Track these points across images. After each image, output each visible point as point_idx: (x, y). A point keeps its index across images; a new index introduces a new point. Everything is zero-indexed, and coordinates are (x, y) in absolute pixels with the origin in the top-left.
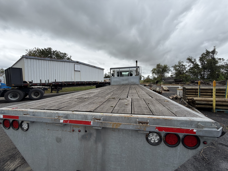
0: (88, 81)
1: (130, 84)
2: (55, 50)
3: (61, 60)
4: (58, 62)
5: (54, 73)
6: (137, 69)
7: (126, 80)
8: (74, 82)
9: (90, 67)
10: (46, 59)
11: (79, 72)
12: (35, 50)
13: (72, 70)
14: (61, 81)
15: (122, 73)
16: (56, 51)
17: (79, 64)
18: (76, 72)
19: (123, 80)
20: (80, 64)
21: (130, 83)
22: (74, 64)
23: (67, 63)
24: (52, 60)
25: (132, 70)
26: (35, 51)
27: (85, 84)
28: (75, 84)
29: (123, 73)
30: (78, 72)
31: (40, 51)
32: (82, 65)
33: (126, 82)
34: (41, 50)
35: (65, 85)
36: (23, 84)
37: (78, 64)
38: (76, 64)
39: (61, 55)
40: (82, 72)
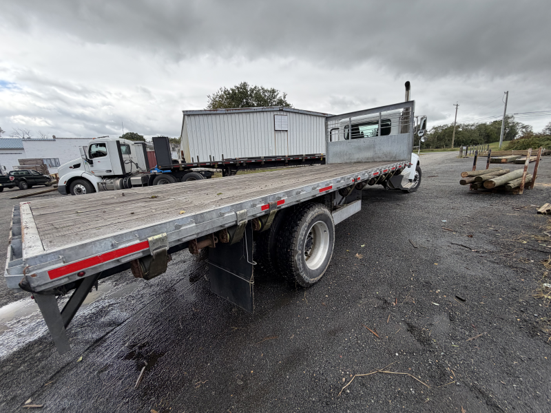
0: (293, 154)
1: (378, 160)
2: (253, 87)
3: (246, 111)
4: (240, 115)
5: (235, 139)
6: (407, 109)
7: (368, 148)
8: (260, 158)
9: (312, 117)
10: (218, 112)
11: (286, 133)
12: (220, 93)
13: (269, 129)
14: (233, 158)
15: (358, 129)
16: (255, 87)
17: (285, 114)
18: (279, 134)
19: (359, 149)
20: (288, 114)
21: (379, 158)
22: (272, 114)
23: (258, 114)
24: (229, 112)
25: (390, 115)
26: (220, 97)
27: (287, 162)
28: (263, 163)
29: (361, 129)
30: (282, 133)
31: (229, 93)
32: (291, 114)
33: (368, 154)
34: (231, 92)
35: (241, 164)
36: (172, 166)
37: (282, 113)
38: (279, 113)
39: (265, 95)
40: (292, 133)
